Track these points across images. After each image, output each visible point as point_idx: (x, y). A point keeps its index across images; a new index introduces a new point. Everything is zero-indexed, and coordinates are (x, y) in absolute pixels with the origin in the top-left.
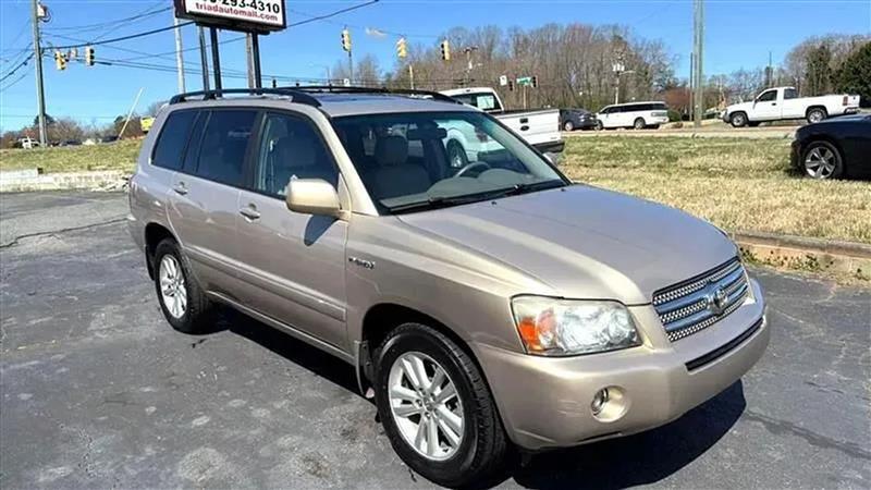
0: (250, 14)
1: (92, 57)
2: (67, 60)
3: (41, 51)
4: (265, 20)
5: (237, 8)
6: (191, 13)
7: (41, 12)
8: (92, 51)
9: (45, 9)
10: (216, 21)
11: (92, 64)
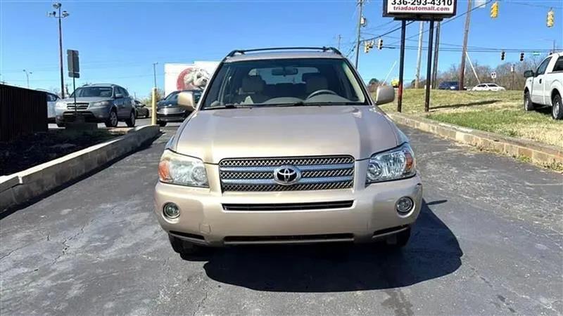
0: (429, 9)
1: (381, 45)
2: (371, 47)
3: (359, 42)
4: (440, 12)
5: (421, 6)
6: (390, 13)
7: (362, 22)
8: (382, 41)
9: (365, 19)
10: (406, 16)
11: (381, 48)
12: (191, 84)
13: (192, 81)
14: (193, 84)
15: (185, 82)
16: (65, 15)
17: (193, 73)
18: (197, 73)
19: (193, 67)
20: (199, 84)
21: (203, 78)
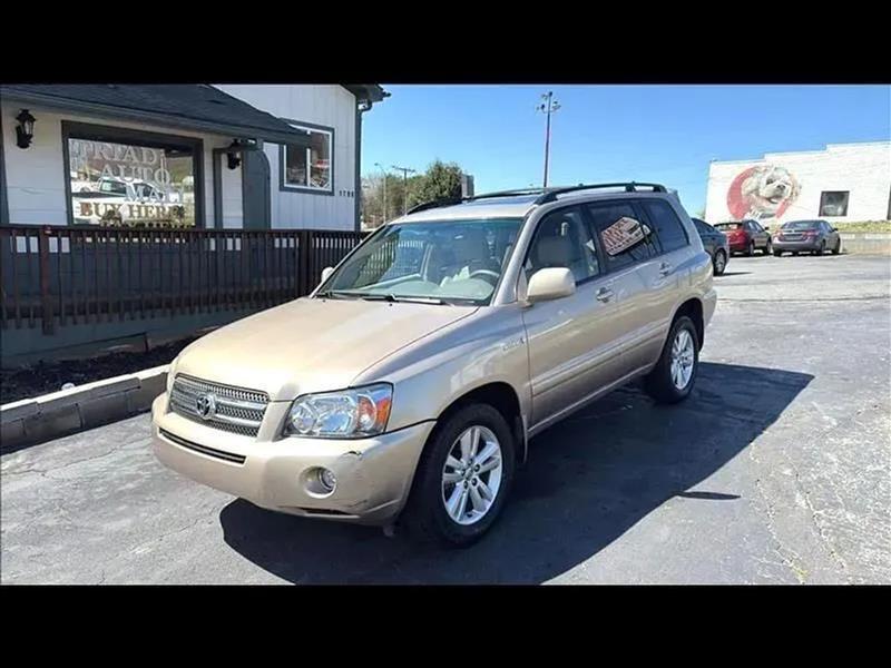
12: (754, 195)
13: (756, 190)
14: (758, 195)
15: (743, 193)
16: (555, 108)
17: (760, 175)
18: (768, 175)
19: (762, 164)
20: (769, 195)
21: (777, 183)
